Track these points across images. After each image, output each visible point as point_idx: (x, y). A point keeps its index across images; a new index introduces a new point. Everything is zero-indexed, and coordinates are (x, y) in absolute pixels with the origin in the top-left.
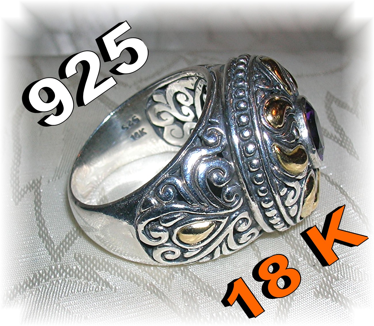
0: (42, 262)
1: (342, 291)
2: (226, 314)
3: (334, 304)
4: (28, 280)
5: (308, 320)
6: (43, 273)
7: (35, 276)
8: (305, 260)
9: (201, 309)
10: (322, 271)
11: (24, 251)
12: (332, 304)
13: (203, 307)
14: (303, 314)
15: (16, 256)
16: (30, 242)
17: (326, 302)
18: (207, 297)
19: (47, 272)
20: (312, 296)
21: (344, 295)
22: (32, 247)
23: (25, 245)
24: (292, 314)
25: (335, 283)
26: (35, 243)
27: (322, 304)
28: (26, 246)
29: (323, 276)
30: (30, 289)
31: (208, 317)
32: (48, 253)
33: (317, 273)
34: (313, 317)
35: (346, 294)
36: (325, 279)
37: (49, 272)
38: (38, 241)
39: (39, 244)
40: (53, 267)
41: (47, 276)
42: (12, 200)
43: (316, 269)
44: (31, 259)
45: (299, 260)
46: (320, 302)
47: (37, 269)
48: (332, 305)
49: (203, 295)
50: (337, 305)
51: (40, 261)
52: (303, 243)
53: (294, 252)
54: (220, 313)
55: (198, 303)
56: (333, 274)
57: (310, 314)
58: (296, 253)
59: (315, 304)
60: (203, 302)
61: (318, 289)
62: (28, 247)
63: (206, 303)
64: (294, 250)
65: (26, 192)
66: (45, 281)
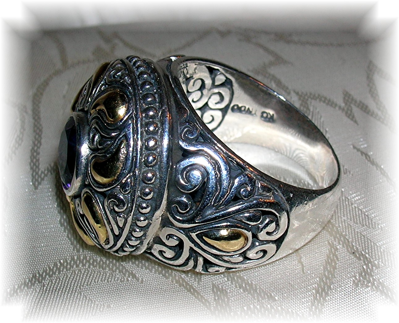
0: (63, 251)
1: (383, 279)
2: (258, 307)
3: (374, 294)
4: (48, 268)
5: (347, 310)
6: (64, 262)
7: (56, 264)
8: (344, 247)
9: (231, 302)
10: (362, 259)
11: (43, 239)
12: (372, 293)
13: (233, 300)
14: (341, 304)
15: (35, 244)
16: (50, 231)
17: (365, 292)
18: (239, 289)
19: (69, 261)
20: (351, 284)
21: (385, 283)
22: (53, 236)
23: (45, 233)
24: (329, 303)
25: (376, 271)
26: (56, 232)
27: (361, 294)
28: (47, 235)
29: (363, 264)
30: (50, 278)
31: (238, 311)
32: (70, 242)
33: (357, 260)
34: (351, 307)
35: (387, 282)
36: (365, 267)
37: (71, 261)
38: (59, 230)
39: (60, 233)
40: (76, 258)
41: (69, 265)
42: (31, 183)
43: (356, 256)
44: (51, 248)
45: (338, 247)
46: (360, 291)
47: (58, 258)
48: (372, 295)
49: (234, 287)
50: (377, 295)
51: (61, 251)
52: (341, 230)
53: (333, 239)
54: (252, 306)
55: (229, 296)
56: (374, 262)
57: (349, 304)
58: (335, 240)
59: (354, 294)
60: (233, 295)
61: (357, 277)
62: (48, 235)
63: (236, 296)
64: (333, 237)
65: (46, 175)
66: (67, 270)
